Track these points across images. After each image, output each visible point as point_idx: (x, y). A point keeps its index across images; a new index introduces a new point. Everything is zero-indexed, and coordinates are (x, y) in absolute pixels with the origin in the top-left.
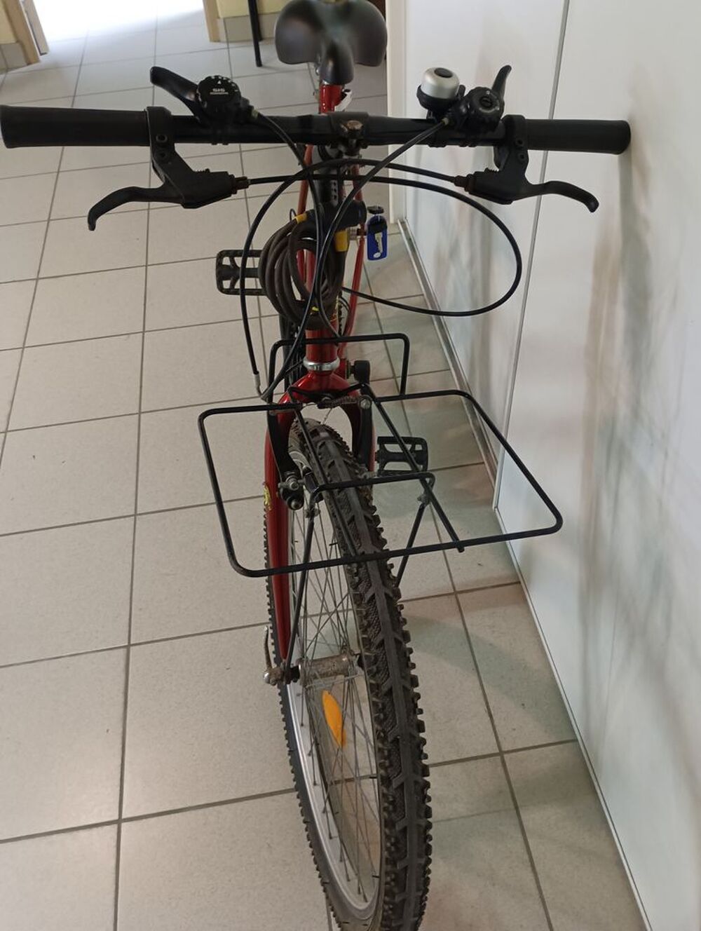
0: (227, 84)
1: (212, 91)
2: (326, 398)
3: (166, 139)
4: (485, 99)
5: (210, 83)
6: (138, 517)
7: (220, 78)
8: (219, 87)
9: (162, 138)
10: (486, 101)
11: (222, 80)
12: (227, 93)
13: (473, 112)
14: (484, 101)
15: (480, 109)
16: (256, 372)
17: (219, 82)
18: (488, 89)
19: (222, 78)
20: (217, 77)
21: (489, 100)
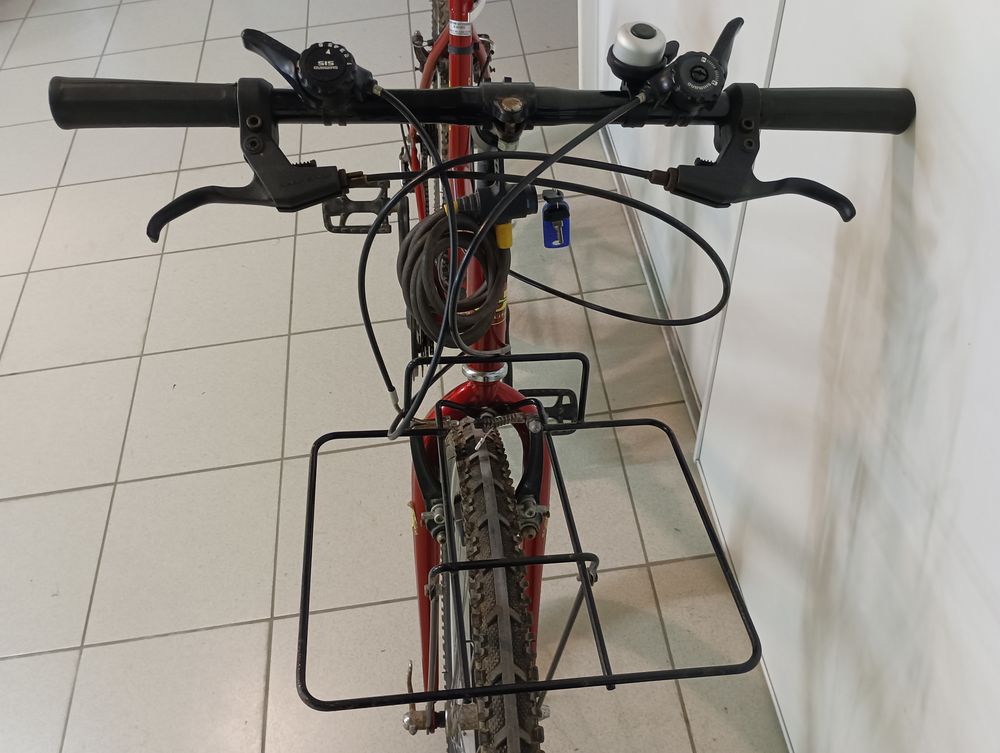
0: (339, 55)
1: (317, 65)
3: (259, 122)
4: (698, 69)
5: (316, 52)
7: (330, 45)
8: (328, 58)
9: (254, 121)
10: (700, 73)
11: (332, 49)
12: (336, 68)
13: (678, 89)
14: (697, 72)
15: (689, 84)
16: (391, 389)
17: (328, 52)
18: (705, 55)
19: (333, 45)
20: (326, 44)
21: (703, 71)
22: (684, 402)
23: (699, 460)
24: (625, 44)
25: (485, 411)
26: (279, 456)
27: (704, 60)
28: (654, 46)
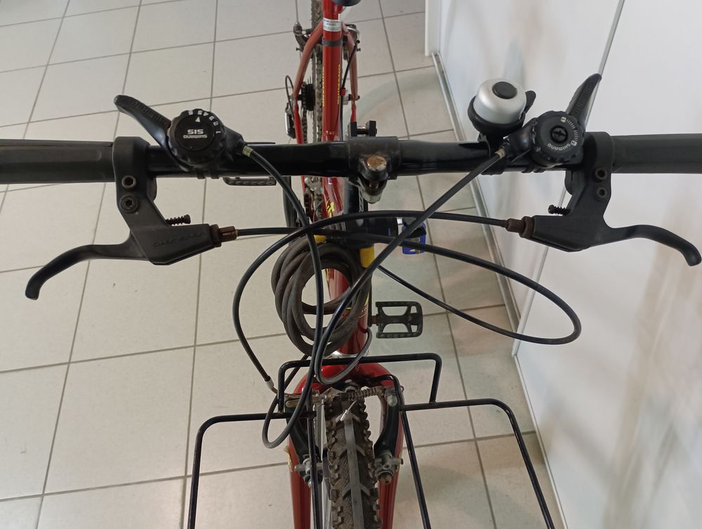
0: (208, 122)
1: (187, 133)
2: (349, 388)
3: (134, 183)
4: (558, 130)
5: (187, 120)
6: (197, 348)
7: (200, 113)
8: (197, 126)
9: (129, 182)
10: (560, 133)
11: (201, 117)
12: (205, 136)
13: (538, 150)
14: (557, 133)
15: (550, 145)
16: (267, 378)
17: (198, 120)
18: (560, 114)
19: (204, 112)
20: (196, 111)
21: (563, 132)
22: (504, 305)
23: (516, 355)
24: (486, 102)
25: (348, 385)
26: (193, 344)
27: (564, 120)
28: (514, 105)
